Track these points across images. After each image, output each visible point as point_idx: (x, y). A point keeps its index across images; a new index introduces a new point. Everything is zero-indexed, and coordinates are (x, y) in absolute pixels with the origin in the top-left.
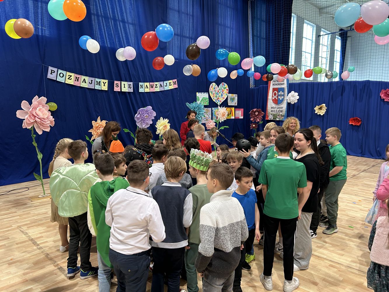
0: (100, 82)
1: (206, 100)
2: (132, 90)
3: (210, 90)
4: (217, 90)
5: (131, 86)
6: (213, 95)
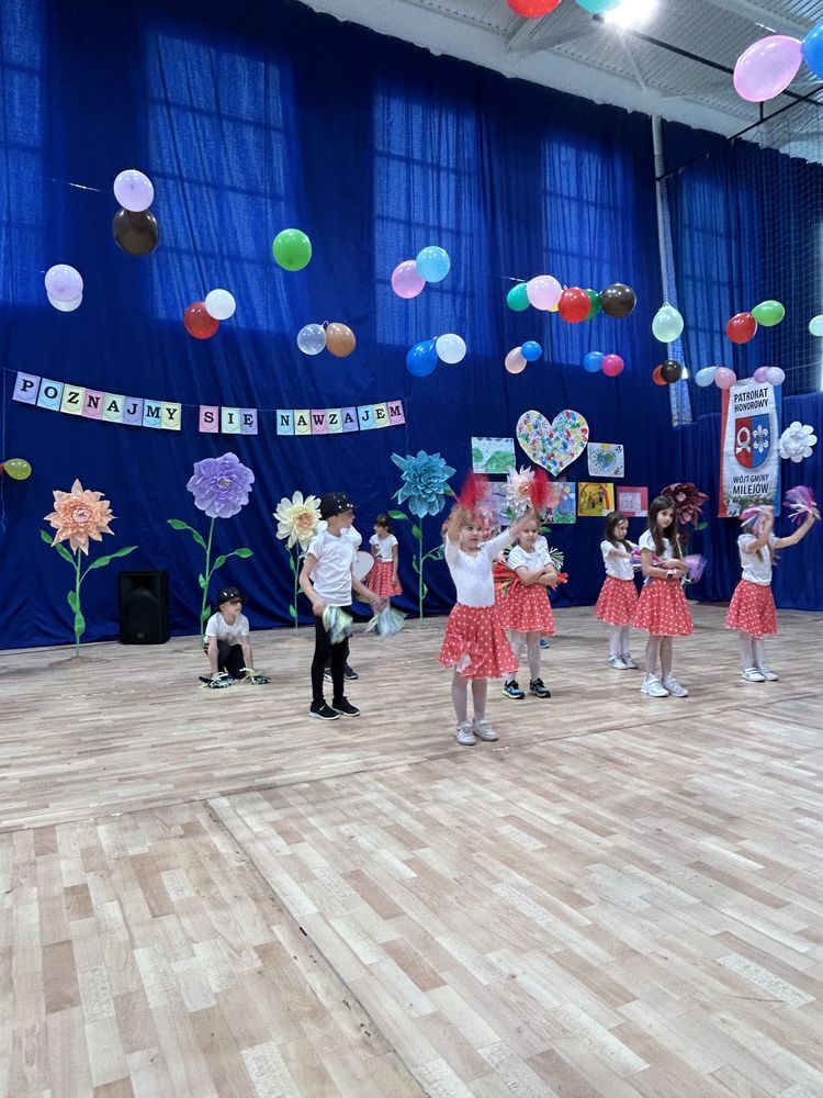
1: (504, 458)
2: (253, 430)
3: (521, 431)
4: (548, 430)
5: (251, 420)
6: (531, 444)
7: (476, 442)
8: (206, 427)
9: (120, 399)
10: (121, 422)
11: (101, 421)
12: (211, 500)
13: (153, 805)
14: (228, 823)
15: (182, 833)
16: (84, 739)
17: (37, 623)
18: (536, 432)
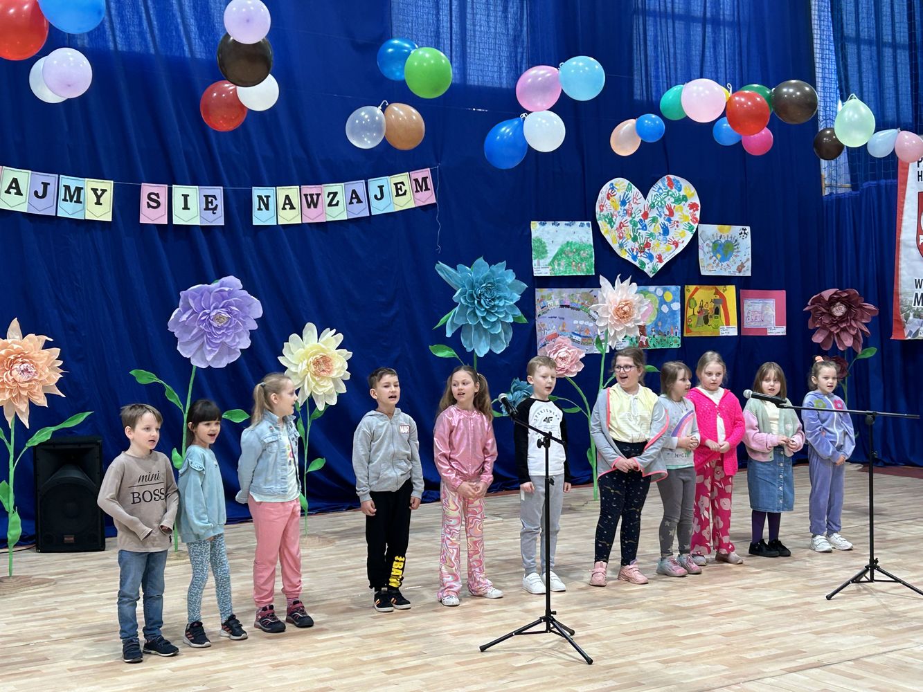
0: (79, 190)
1: (578, 251)
2: (218, 219)
3: (602, 210)
4: (641, 207)
5: (215, 203)
6: (617, 229)
7: (538, 230)
8: (150, 216)
9: (23, 176)
10: (26, 211)
18: (625, 210)
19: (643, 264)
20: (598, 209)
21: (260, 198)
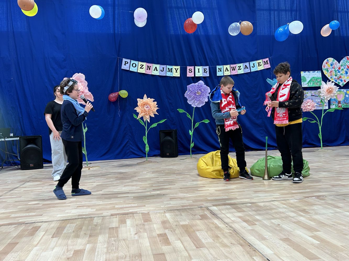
1: (317, 79)
2: (207, 75)
3: (324, 67)
4: (338, 66)
5: (206, 70)
6: (330, 73)
7: (303, 73)
8: (189, 75)
9: (158, 66)
10: (158, 75)
11: (152, 75)
12: (194, 100)
13: (185, 208)
14: (219, 216)
15: (201, 218)
16: (154, 185)
17: (132, 150)
18: (332, 67)
19: (339, 83)
20: (323, 67)
21: (219, 68)
